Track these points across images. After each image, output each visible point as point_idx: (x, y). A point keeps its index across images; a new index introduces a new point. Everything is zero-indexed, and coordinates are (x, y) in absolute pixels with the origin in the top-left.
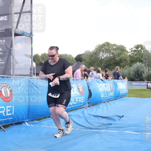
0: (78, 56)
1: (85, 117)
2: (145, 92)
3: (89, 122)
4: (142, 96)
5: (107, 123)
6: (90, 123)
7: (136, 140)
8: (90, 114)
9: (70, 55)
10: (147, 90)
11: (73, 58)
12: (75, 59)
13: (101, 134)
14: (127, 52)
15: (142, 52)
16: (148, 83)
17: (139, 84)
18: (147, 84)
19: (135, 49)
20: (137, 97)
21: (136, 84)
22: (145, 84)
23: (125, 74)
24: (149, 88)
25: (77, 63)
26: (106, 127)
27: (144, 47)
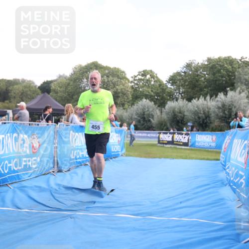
0: (44, 83)
1: (51, 189)
2: (154, 149)
3: (57, 199)
4: (149, 155)
5: (88, 201)
6: (58, 201)
7: (134, 229)
8: (59, 185)
9: (30, 81)
10: (159, 145)
11: (36, 86)
12: (39, 88)
13: (76, 219)
14: (127, 81)
15: (153, 83)
16: (160, 133)
17: (146, 135)
18: (159, 136)
19: (140, 77)
20: (141, 157)
21: (140, 135)
22: (155, 135)
23: (124, 117)
24: (161, 142)
25: (42, 95)
26: (85, 207)
27: (156, 74)
